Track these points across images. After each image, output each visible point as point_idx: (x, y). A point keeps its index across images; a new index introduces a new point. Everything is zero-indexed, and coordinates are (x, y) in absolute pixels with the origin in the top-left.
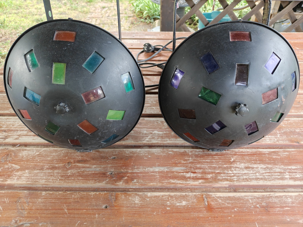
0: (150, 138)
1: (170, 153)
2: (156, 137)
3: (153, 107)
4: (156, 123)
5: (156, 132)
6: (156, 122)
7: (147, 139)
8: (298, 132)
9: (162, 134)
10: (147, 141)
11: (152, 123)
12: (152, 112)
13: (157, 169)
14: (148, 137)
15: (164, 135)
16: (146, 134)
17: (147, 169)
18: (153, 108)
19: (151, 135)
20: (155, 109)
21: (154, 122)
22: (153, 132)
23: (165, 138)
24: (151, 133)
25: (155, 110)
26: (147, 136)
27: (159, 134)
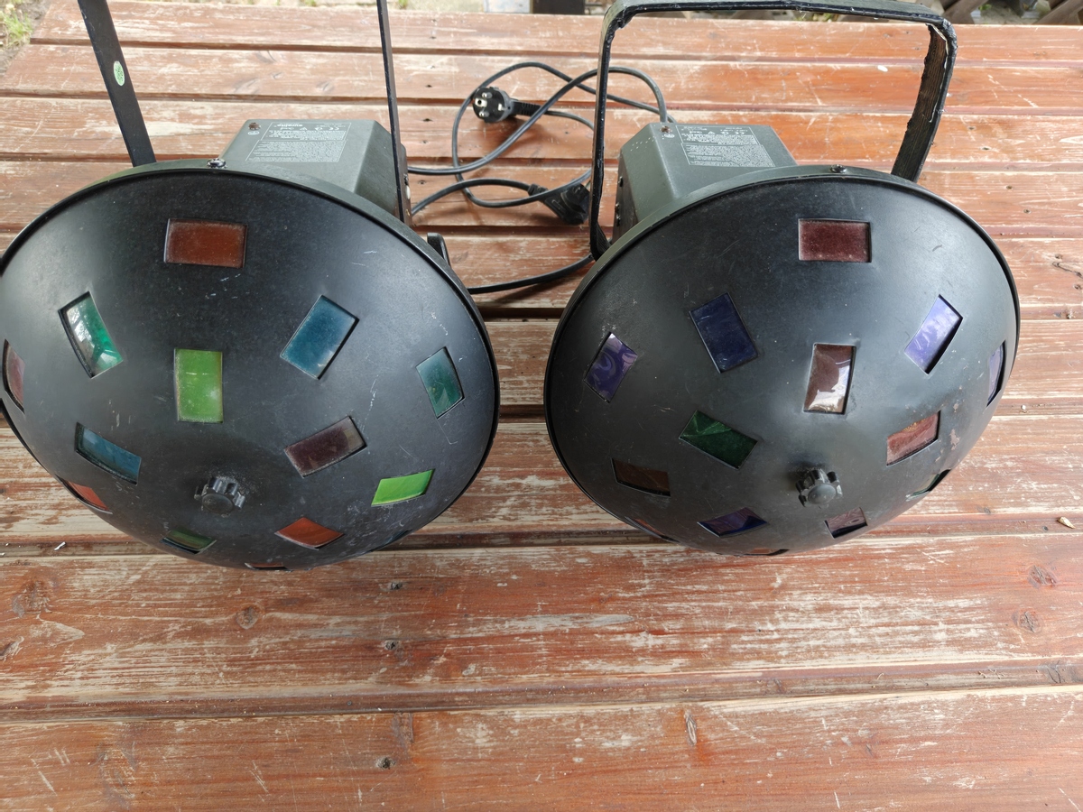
0: (512, 507)
1: (579, 560)
2: (533, 502)
3: (521, 378)
4: (531, 444)
5: (532, 480)
6: (533, 441)
7: (504, 511)
8: (992, 469)
9: (555, 490)
10: (505, 518)
11: (519, 446)
12: (516, 396)
13: (540, 624)
14: (508, 503)
15: (558, 492)
16: (498, 489)
17: (507, 625)
18: (521, 383)
19: (516, 493)
20: (526, 385)
21: (525, 440)
22: (524, 482)
23: (561, 506)
24: (518, 486)
25: (526, 388)
26: (504, 499)
27: (542, 489)
